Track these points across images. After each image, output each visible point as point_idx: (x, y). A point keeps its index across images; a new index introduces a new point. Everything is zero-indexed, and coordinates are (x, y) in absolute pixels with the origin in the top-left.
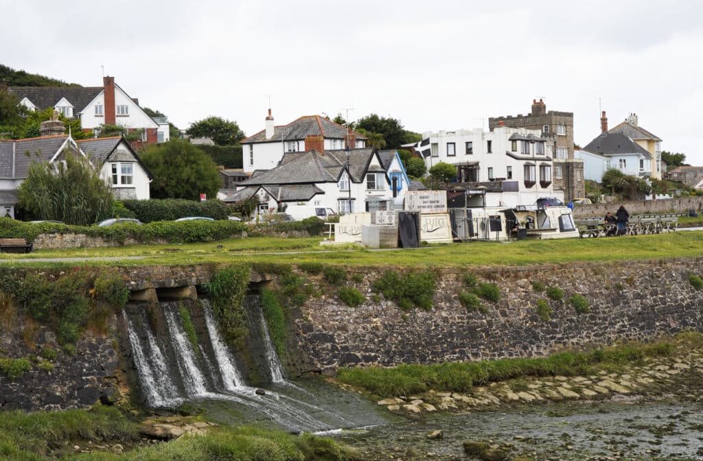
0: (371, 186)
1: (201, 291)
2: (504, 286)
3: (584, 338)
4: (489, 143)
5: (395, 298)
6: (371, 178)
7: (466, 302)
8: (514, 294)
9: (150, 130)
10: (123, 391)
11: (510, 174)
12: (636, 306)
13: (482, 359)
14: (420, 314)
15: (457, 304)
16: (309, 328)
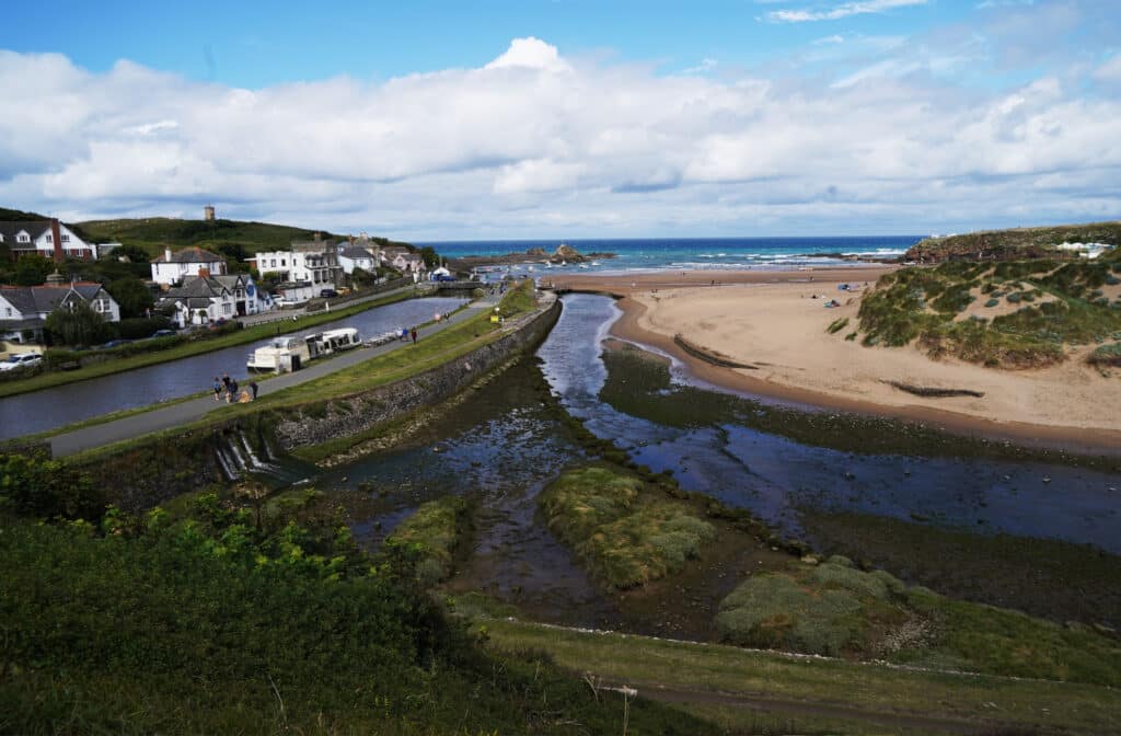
0: (238, 296)
1: (239, 427)
2: (351, 402)
3: (382, 418)
4: (295, 261)
5: (311, 416)
6: (238, 292)
7: (338, 413)
8: (356, 404)
9: (85, 250)
10: (219, 475)
11: (307, 277)
12: (400, 399)
13: (346, 435)
14: (321, 420)
15: (335, 414)
16: (281, 433)
